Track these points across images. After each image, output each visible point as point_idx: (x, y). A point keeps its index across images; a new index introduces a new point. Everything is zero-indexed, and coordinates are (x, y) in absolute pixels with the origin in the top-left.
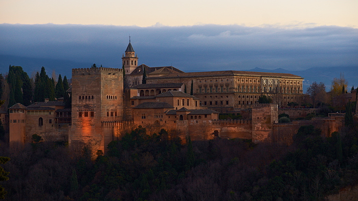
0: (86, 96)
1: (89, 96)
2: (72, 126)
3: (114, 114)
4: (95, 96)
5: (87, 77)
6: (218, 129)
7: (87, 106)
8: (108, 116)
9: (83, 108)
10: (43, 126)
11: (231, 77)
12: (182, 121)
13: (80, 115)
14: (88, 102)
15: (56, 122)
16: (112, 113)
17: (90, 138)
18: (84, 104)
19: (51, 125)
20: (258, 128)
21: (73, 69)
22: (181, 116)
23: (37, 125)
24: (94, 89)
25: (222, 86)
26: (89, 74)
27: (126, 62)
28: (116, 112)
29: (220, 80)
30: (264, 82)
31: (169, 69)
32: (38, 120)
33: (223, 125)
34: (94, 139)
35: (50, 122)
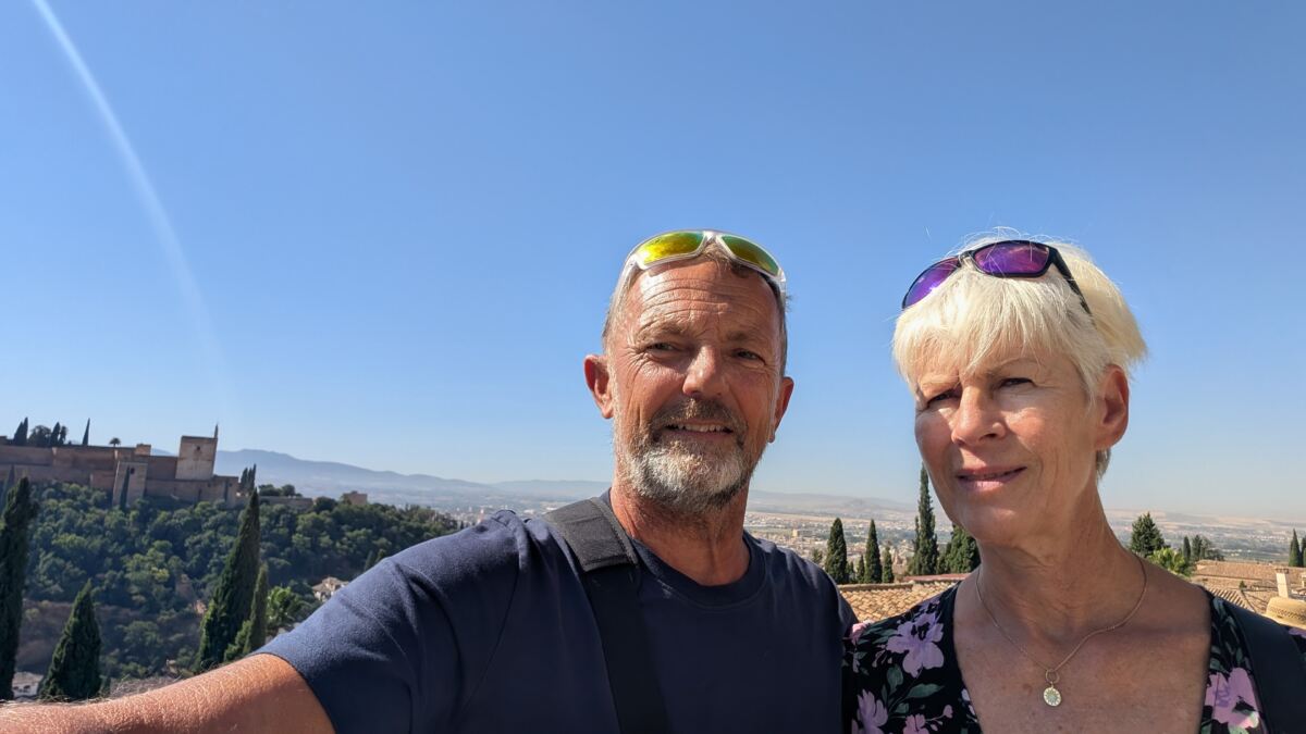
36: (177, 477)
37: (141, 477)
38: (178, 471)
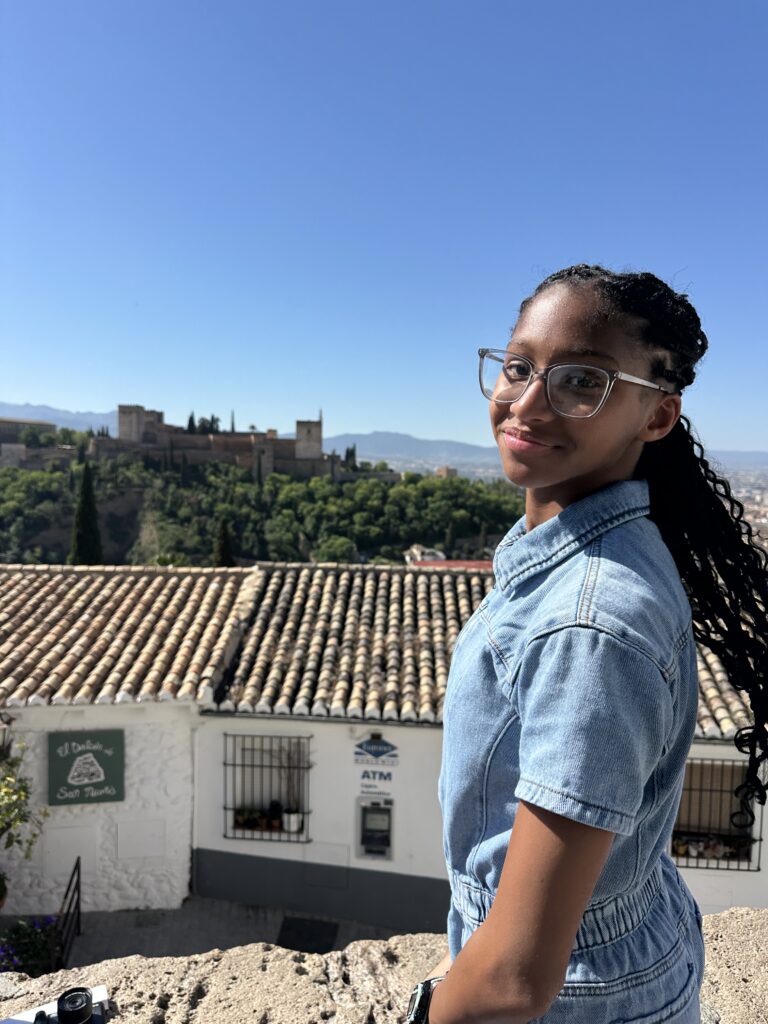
20: (6, 464)
30: (21, 426)
36: (296, 457)
37: (269, 457)
38: (296, 452)
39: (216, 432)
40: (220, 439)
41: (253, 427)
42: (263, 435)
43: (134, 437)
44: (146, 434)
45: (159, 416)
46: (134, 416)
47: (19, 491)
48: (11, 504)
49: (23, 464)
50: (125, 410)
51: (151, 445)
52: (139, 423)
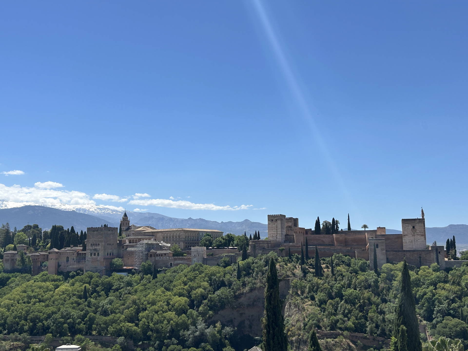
0: (95, 244)
1: (97, 244)
2: (86, 262)
3: (112, 254)
4: (100, 244)
5: (96, 232)
6: (172, 262)
7: (95, 250)
8: (108, 255)
9: (93, 251)
10: (69, 262)
11: (181, 232)
12: (151, 258)
13: (91, 254)
14: (96, 247)
15: (77, 259)
16: (110, 253)
17: (97, 269)
18: (94, 248)
19: (73, 261)
20: (195, 261)
21: (88, 228)
22: (151, 255)
23: (65, 261)
24: (100, 240)
25: (176, 237)
26: (97, 231)
27: (123, 224)
28: (113, 253)
29: (175, 233)
30: (201, 234)
31: (146, 227)
32: (66, 258)
33: (175, 259)
34: (99, 269)
35: (73, 260)
36: (404, 249)
37: (382, 250)
38: (404, 244)
39: (336, 231)
40: (342, 237)
41: (365, 226)
42: (374, 231)
43: (280, 238)
44: (287, 235)
45: (295, 221)
46: (279, 222)
47: (204, 281)
48: (200, 291)
49: (205, 261)
50: (272, 219)
51: (291, 244)
52: (282, 228)
